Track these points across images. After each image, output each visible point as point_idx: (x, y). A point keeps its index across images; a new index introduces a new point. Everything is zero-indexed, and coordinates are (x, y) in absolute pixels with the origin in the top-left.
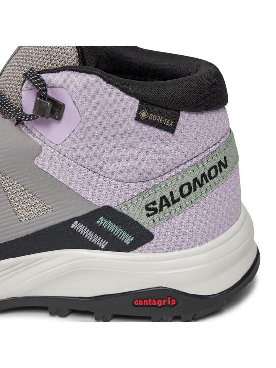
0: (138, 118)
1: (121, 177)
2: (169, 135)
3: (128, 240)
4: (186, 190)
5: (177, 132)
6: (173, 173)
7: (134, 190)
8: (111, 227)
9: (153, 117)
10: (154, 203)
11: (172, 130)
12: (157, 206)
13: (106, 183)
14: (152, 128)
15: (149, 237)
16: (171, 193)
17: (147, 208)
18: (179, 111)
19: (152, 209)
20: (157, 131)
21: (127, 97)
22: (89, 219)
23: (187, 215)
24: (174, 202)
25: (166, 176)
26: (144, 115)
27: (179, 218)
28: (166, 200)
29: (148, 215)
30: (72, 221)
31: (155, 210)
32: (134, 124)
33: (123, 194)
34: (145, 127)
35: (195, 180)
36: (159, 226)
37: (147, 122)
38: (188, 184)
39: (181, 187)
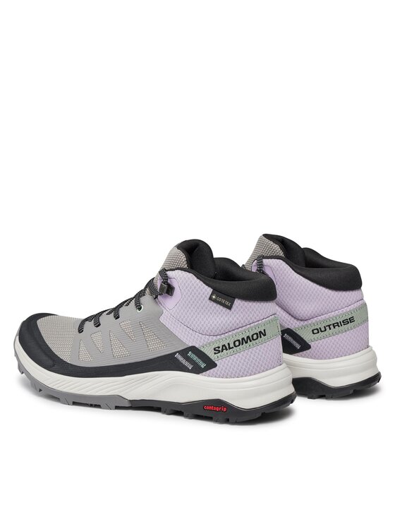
0: (210, 299)
1: (201, 332)
2: (228, 310)
3: (203, 365)
4: (237, 343)
5: (233, 310)
6: (230, 333)
7: (208, 340)
8: (195, 358)
9: (219, 299)
10: (219, 347)
11: (230, 308)
12: (220, 349)
13: (193, 334)
14: (218, 305)
15: (215, 365)
16: (229, 344)
17: (215, 349)
18: (235, 298)
19: (217, 350)
20: (221, 307)
21: (207, 287)
22: (184, 352)
23: (237, 356)
24: (230, 348)
25: (226, 334)
26: (214, 297)
27: (232, 357)
28: (226, 347)
29: (215, 353)
30: (175, 353)
31: (219, 352)
32: (208, 301)
33: (202, 341)
34: (215, 304)
35: (243, 339)
36: (222, 361)
37: (215, 301)
38: (239, 341)
39: (234, 343)
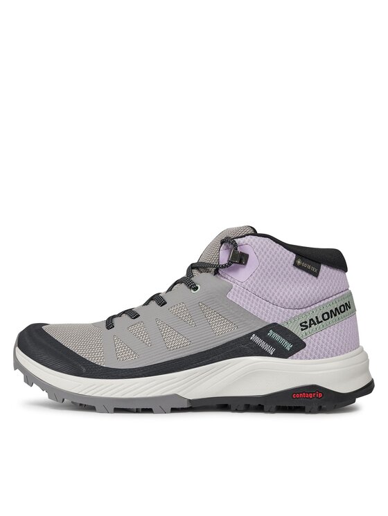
0: (295, 265)
1: (284, 304)
2: (314, 278)
3: (289, 347)
4: (326, 316)
5: (319, 277)
6: (317, 305)
7: (293, 314)
8: (277, 337)
9: (304, 265)
10: (306, 322)
11: (316, 275)
12: (308, 324)
13: (275, 309)
14: (304, 273)
15: (304, 345)
16: (317, 317)
17: (301, 324)
18: (320, 264)
19: (304, 326)
20: (307, 274)
21: (288, 252)
22: (262, 333)
23: (327, 331)
24: (319, 323)
25: (313, 307)
26: (299, 262)
27: (322, 333)
28: (313, 321)
29: (302, 330)
30: (250, 335)
31: (307, 327)
32: (292, 268)
33: (285, 316)
34: (300, 271)
35: (331, 311)
36: (311, 338)
37: (300, 267)
38: (327, 313)
39: (323, 315)
